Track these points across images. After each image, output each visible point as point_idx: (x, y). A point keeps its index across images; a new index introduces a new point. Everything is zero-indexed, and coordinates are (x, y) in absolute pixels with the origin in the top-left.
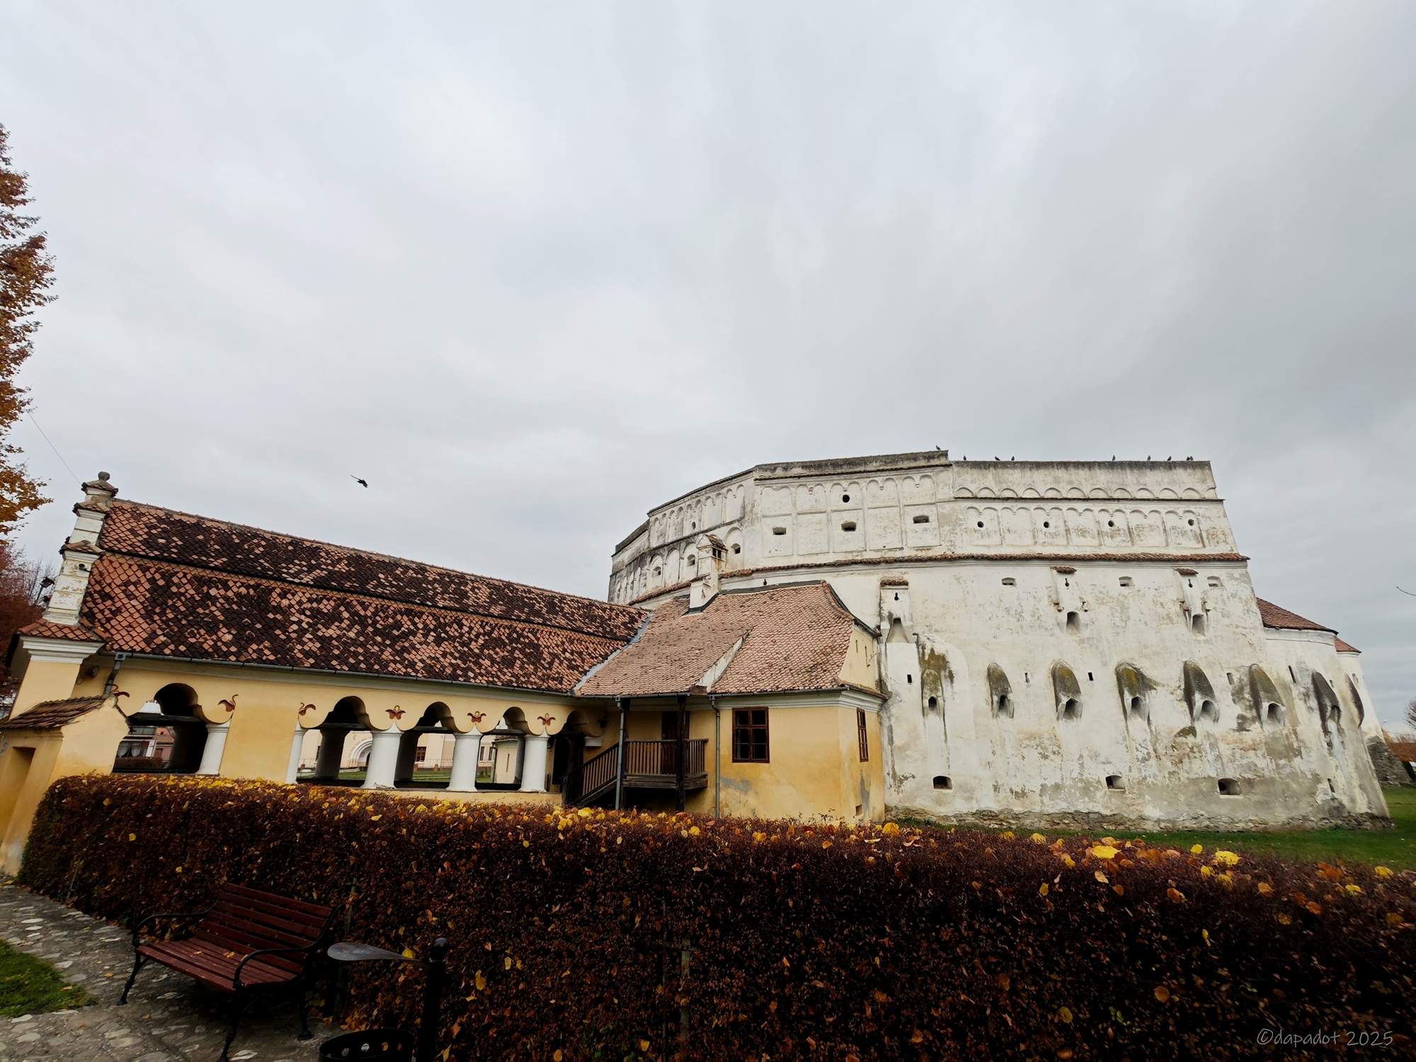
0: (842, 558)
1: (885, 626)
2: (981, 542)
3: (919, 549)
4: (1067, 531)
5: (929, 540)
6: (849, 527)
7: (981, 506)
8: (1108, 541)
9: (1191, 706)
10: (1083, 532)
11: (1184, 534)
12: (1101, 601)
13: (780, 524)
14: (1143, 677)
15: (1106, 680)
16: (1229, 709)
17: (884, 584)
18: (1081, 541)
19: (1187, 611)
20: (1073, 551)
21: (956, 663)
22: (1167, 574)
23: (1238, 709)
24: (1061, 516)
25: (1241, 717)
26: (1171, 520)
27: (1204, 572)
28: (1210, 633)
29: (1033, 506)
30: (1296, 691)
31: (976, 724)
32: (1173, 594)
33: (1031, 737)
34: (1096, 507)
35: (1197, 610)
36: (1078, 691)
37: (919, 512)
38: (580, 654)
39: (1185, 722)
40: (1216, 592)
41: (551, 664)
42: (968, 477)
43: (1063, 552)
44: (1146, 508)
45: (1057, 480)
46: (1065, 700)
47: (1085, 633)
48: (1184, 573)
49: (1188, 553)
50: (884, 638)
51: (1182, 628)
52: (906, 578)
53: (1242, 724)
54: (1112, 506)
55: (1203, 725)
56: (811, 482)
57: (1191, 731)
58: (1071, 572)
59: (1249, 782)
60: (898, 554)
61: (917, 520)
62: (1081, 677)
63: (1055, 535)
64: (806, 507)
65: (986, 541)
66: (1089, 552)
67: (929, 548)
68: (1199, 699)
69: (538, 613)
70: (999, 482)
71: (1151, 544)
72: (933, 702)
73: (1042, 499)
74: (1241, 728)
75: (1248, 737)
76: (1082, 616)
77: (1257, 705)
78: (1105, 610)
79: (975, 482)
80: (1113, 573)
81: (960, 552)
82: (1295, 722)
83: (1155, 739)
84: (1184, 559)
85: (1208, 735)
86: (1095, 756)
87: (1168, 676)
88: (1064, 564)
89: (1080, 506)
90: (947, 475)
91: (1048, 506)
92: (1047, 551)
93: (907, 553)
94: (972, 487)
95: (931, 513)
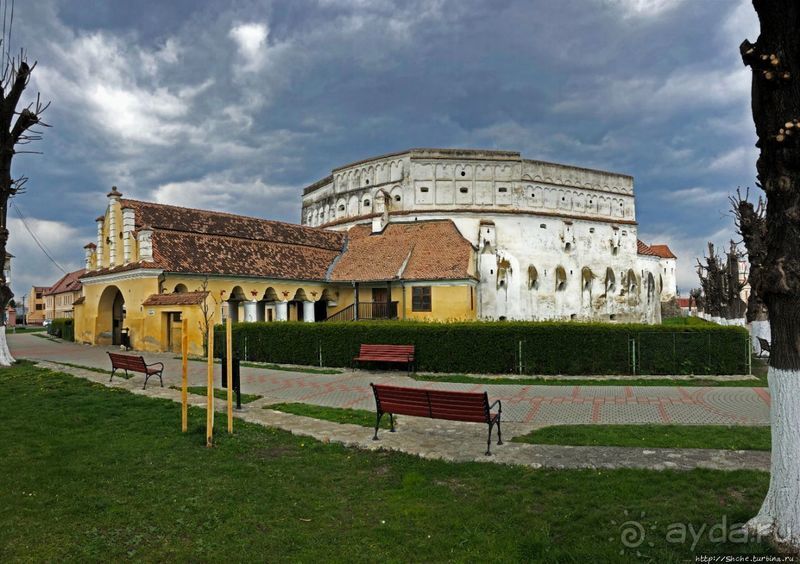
0: (460, 207)
1: (482, 245)
2: (532, 205)
3: (501, 206)
4: (572, 203)
5: (506, 201)
6: (464, 190)
7: (533, 185)
8: (589, 210)
9: (606, 286)
10: (579, 205)
11: (616, 209)
12: (581, 239)
13: (425, 185)
14: (591, 273)
15: (577, 273)
16: (619, 287)
17: (482, 224)
18: (577, 209)
19: (612, 245)
21: (514, 264)
22: (608, 228)
23: (622, 287)
24: (570, 195)
25: (623, 290)
26: (615, 203)
27: (622, 228)
28: (618, 255)
29: (558, 189)
30: (643, 280)
31: (521, 293)
32: (609, 237)
33: (544, 298)
34: (586, 193)
35: (616, 245)
36: (565, 278)
37: (501, 185)
38: (322, 259)
39: (603, 292)
40: (623, 238)
41: (311, 265)
42: (530, 169)
43: (568, 213)
44: (606, 196)
45: (571, 176)
46: (560, 282)
47: (572, 253)
48: (616, 229)
49: (617, 219)
50: (480, 252)
51: (609, 252)
52: (494, 221)
53: (623, 293)
54: (592, 193)
55: (610, 294)
56: (444, 162)
57: (604, 296)
58: (570, 224)
59: (620, 315)
60: (490, 208)
61: (501, 190)
62: (568, 272)
63: (566, 204)
64: (440, 176)
65: (535, 205)
66: (579, 214)
67: (506, 206)
68: (609, 283)
70: (544, 174)
71: (604, 213)
72: (502, 282)
73: (563, 186)
74: (622, 295)
75: (623, 298)
76: (572, 245)
77: (628, 285)
78: (582, 243)
79: (533, 172)
80: (587, 226)
81: (521, 209)
82: (640, 292)
83: (591, 299)
84: (616, 222)
85: (610, 297)
86: (568, 306)
87: (600, 272)
88: (569, 220)
89: (579, 192)
90: (519, 167)
91: (565, 189)
92: (562, 212)
93: (494, 208)
94: (531, 175)
95: (508, 187)
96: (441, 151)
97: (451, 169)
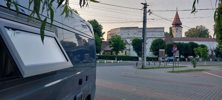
0: (127, 37)
8: (152, 36)
10: (150, 35)
11: (160, 35)
12: (150, 42)
17: (130, 40)
18: (150, 36)
20: (148, 37)
24: (148, 33)
45: (148, 30)
50: (130, 45)
54: (154, 32)
56: (125, 30)
60: (132, 37)
64: (125, 32)
65: (141, 36)
67: (135, 37)
71: (156, 36)
72: (133, 50)
76: (147, 43)
79: (140, 30)
80: (151, 39)
81: (138, 37)
89: (150, 32)
90: (138, 29)
95: (136, 33)
96: (125, 28)
97: (127, 31)
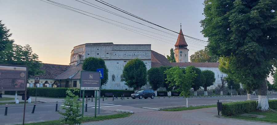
3: (106, 58)
4: (128, 55)
6: (98, 54)
7: (116, 51)
8: (133, 57)
10: (130, 55)
11: (144, 56)
18: (130, 57)
20: (128, 58)
24: (127, 53)
26: (143, 54)
29: (123, 52)
31: (110, 82)
33: (117, 84)
34: (132, 52)
38: (57, 73)
41: (52, 75)
42: (115, 47)
43: (126, 58)
44: (140, 52)
45: (128, 47)
46: (121, 79)
49: (144, 59)
54: (135, 51)
56: (93, 47)
58: (126, 62)
60: (104, 59)
61: (107, 53)
63: (126, 56)
64: (92, 51)
65: (116, 57)
67: (108, 58)
69: (51, 68)
73: (125, 51)
81: (112, 58)
86: (124, 86)
88: (125, 60)
89: (130, 52)
90: (112, 47)
92: (124, 58)
94: (115, 49)
95: (109, 52)
96: (93, 44)
97: (95, 49)
